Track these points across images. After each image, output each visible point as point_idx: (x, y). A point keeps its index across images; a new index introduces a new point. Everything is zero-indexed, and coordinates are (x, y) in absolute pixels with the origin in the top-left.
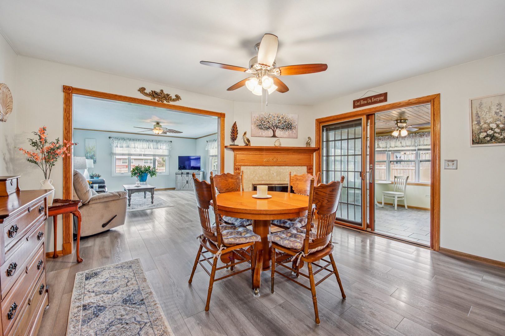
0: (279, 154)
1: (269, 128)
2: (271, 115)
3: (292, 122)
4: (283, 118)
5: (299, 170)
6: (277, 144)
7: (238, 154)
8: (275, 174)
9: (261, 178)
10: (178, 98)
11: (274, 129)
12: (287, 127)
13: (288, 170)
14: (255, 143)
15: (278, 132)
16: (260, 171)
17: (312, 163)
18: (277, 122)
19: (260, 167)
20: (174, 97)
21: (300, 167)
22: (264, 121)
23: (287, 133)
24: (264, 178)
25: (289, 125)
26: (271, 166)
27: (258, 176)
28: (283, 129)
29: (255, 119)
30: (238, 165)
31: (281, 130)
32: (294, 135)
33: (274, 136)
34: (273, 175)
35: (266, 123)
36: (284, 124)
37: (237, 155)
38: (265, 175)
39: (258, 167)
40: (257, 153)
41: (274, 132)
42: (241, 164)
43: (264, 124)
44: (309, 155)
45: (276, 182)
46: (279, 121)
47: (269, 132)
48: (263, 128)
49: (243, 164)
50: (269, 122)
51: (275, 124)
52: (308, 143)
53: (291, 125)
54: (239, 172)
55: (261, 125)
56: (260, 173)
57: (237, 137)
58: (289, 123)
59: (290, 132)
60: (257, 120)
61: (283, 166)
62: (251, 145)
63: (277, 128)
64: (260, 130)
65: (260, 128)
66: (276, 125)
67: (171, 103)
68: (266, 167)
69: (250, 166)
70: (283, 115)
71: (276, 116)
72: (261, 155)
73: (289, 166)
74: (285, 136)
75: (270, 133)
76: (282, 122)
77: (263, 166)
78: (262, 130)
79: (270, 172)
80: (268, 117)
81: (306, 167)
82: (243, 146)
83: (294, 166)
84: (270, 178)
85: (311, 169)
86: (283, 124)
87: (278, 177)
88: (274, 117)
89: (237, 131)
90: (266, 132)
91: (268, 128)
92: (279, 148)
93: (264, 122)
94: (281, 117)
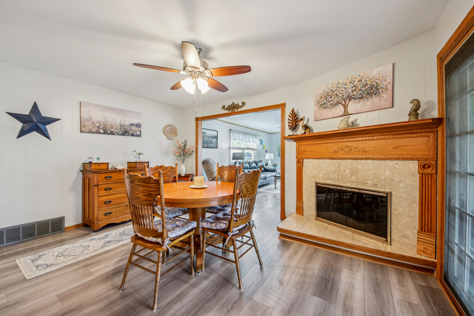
1: (338, 103)
2: (340, 84)
3: (379, 82)
4: (361, 81)
5: (397, 167)
8: (348, 172)
9: (327, 176)
10: (244, 104)
11: (345, 102)
12: (368, 94)
13: (371, 167)
14: (318, 128)
15: (353, 106)
16: (326, 166)
17: (432, 153)
18: (351, 90)
19: (326, 160)
20: (241, 104)
21: (400, 162)
22: (331, 96)
23: (369, 103)
24: (331, 176)
25: (372, 89)
26: (341, 159)
27: (323, 172)
28: (361, 98)
29: (318, 98)
30: (300, 158)
31: (358, 101)
32: (384, 103)
33: (345, 113)
34: (345, 174)
35: (333, 98)
36: (363, 89)
37: (299, 146)
38: (332, 172)
39: (323, 160)
40: (321, 142)
41: (345, 107)
42: (304, 156)
43: (330, 100)
44: (426, 136)
45: (349, 185)
46: (354, 88)
47: (338, 110)
48: (329, 106)
49: (306, 156)
50: (337, 95)
51: (347, 94)
52: (415, 112)
53: (377, 87)
55: (326, 103)
56: (326, 169)
58: (373, 85)
59: (376, 99)
60: (321, 98)
61: (362, 159)
62: (314, 132)
63: (350, 100)
64: (325, 110)
65: (324, 107)
66: (348, 96)
67: (240, 110)
68: (335, 161)
69: (313, 158)
70: (362, 75)
71: (349, 81)
73: (373, 159)
74: (365, 109)
75: (340, 110)
76: (359, 87)
77: (330, 158)
78: (327, 109)
79: (340, 169)
80: (336, 88)
81: (416, 162)
83: (385, 159)
84: (340, 177)
85: (430, 165)
86: (361, 90)
87: (353, 177)
88: (346, 84)
90: (333, 110)
91: (336, 104)
93: (330, 98)
94: (357, 80)
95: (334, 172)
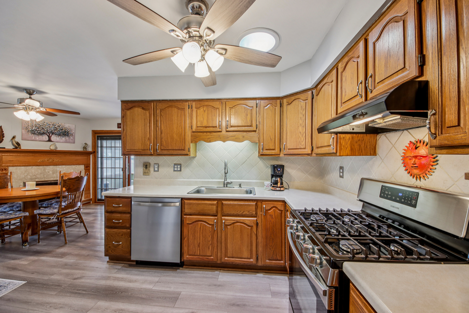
0: (55, 155)
1: (44, 133)
2: (45, 123)
3: (69, 131)
4: (60, 127)
5: (76, 168)
6: (53, 148)
7: (4, 155)
8: (51, 172)
9: (35, 176)
11: (49, 134)
12: (63, 134)
13: (65, 169)
14: (26, 145)
15: (53, 138)
16: (33, 170)
17: (89, 162)
18: (53, 129)
19: (33, 167)
21: (77, 166)
22: (38, 127)
23: (64, 139)
24: (38, 176)
25: (65, 133)
26: (46, 165)
27: (31, 175)
28: (60, 135)
29: (26, 125)
30: (4, 166)
31: (58, 136)
32: (71, 141)
33: (50, 140)
34: (49, 173)
35: (40, 129)
36: (61, 131)
37: (3, 157)
38: (39, 174)
39: (31, 167)
40: (29, 155)
41: (49, 137)
42: (9, 165)
43: (38, 130)
44: (87, 156)
45: (52, 179)
46: (55, 129)
47: (44, 137)
48: (37, 133)
49: (11, 165)
51: (51, 131)
52: (85, 148)
53: (68, 133)
54: (7, 172)
55: (34, 130)
56: (33, 172)
57: (3, 140)
58: (66, 131)
59: (67, 138)
60: (30, 126)
61: (60, 165)
62: (22, 148)
63: (52, 134)
64: (32, 135)
65: (32, 133)
66: (51, 132)
68: (41, 167)
69: (20, 166)
70: (60, 124)
71: (52, 124)
72: (34, 156)
73: (66, 165)
74: (61, 141)
75: (46, 138)
76: (58, 129)
77: (37, 166)
78: (35, 135)
79: (45, 171)
80: (42, 124)
81: (83, 166)
82: (11, 149)
83: (71, 165)
84: (45, 176)
85: (88, 167)
86: (59, 131)
87: (54, 175)
88: (50, 125)
89: (4, 134)
90: (40, 136)
91: (42, 134)
92: (54, 151)
93: (38, 129)
94: (57, 125)
95: (41, 174)
